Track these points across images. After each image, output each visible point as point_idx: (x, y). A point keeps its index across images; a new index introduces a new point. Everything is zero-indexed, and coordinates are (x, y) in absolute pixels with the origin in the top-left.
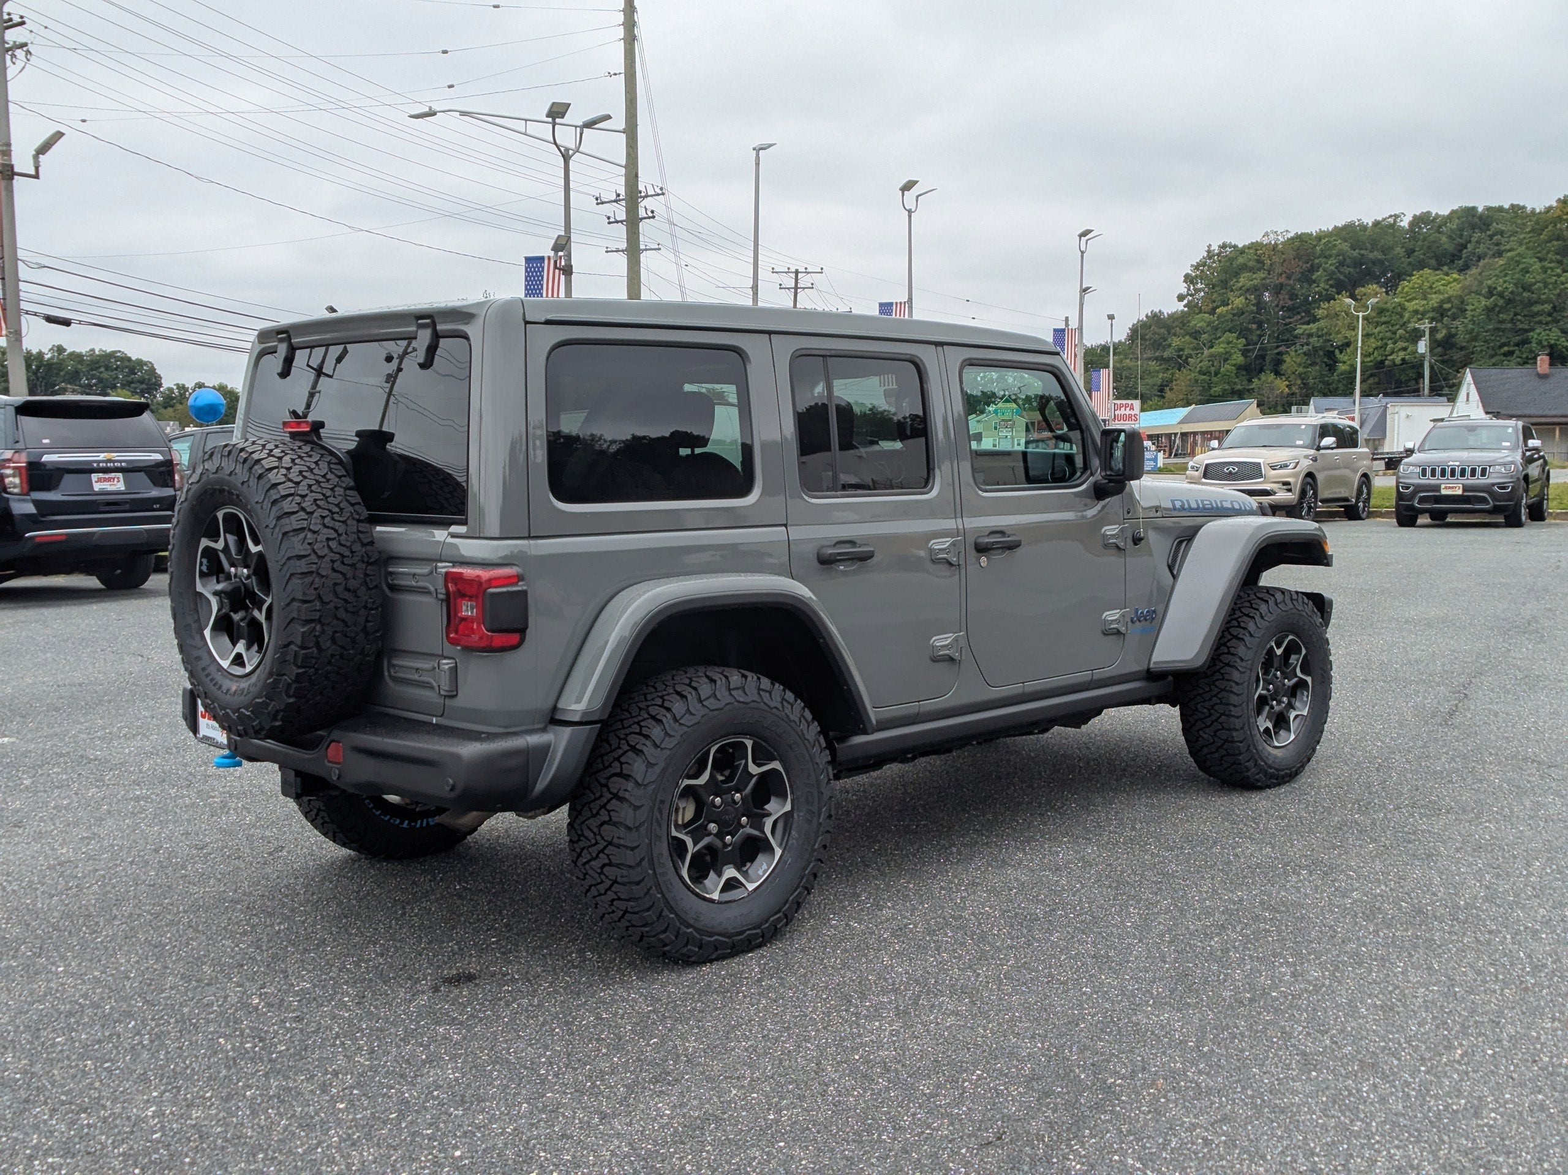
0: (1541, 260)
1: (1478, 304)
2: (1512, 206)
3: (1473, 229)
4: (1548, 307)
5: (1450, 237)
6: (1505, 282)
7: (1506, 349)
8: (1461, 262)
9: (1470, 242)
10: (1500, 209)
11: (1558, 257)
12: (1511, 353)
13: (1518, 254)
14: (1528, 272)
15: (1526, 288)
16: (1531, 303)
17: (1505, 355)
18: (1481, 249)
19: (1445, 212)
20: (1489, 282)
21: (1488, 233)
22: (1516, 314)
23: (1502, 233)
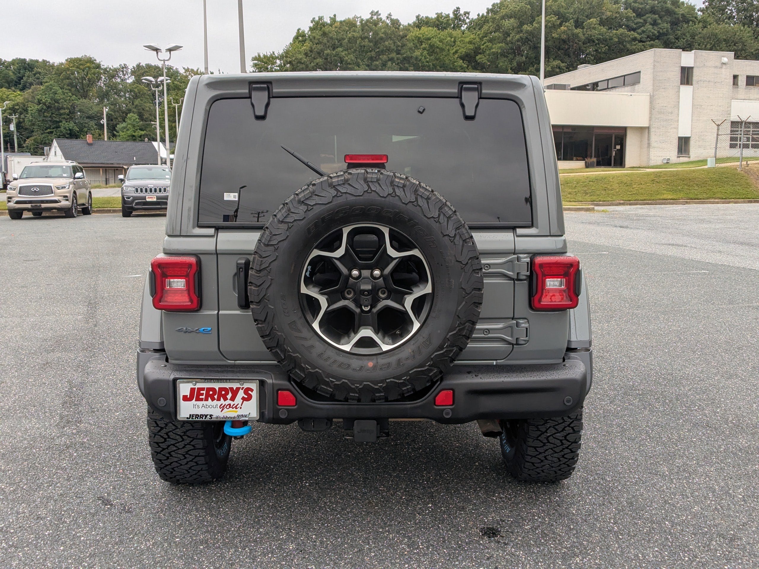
0: (61, 88)
1: (33, 108)
2: (44, 61)
3: (25, 69)
4: (67, 111)
5: (13, 73)
6: (46, 98)
7: (49, 130)
8: (21, 86)
9: (24, 76)
10: (37, 61)
11: (69, 88)
12: (52, 132)
13: (51, 85)
14: (56, 94)
15: (57, 101)
16: (59, 109)
17: (48, 133)
18: (30, 80)
19: (9, 59)
20: (38, 97)
21: (33, 73)
22: (52, 114)
23: (40, 73)
